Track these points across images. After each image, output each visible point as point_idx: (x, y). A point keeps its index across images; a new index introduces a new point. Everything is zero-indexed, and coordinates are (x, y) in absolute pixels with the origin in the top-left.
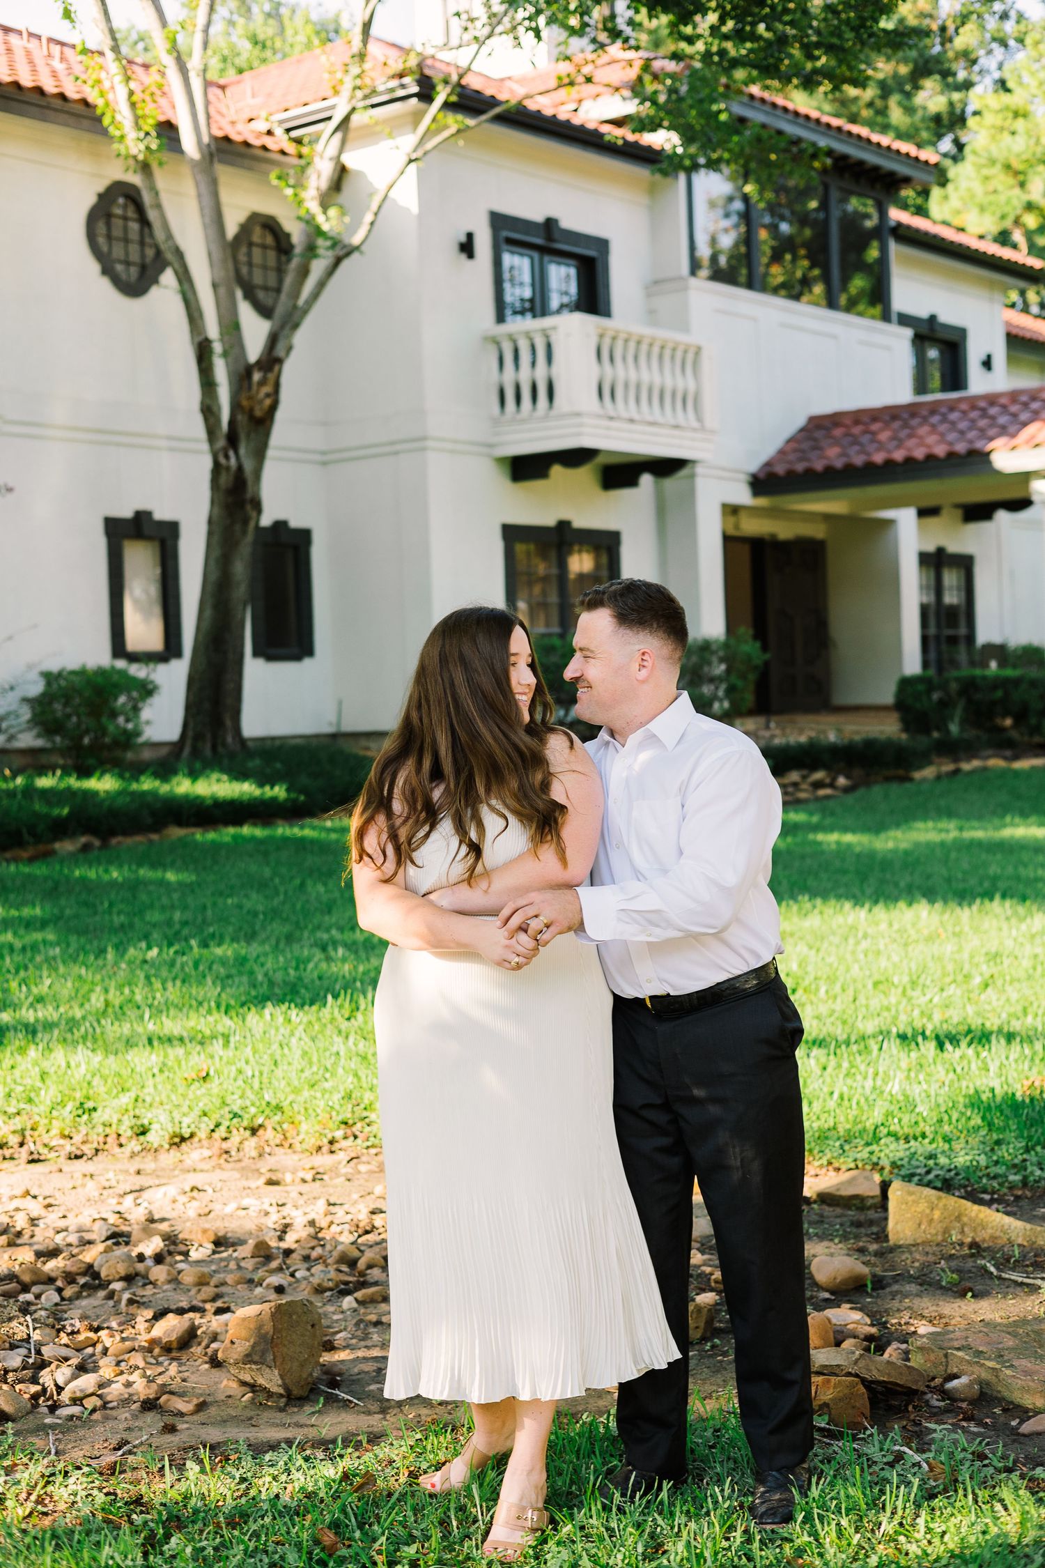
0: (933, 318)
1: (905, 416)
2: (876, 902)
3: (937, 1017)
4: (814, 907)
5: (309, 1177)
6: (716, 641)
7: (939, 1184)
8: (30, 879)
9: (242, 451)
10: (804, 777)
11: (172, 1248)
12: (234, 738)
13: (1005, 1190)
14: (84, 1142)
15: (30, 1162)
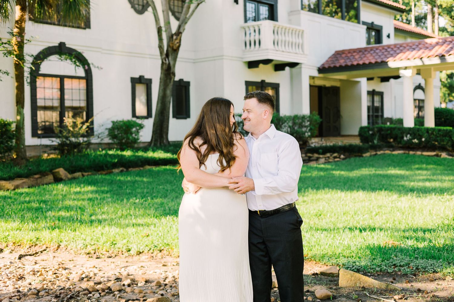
0: (373, 23)
1: (363, 51)
2: (348, 190)
3: (361, 223)
4: (329, 192)
5: (175, 264)
6: (306, 116)
7: (356, 270)
8: (105, 179)
9: (170, 59)
10: (331, 155)
11: (133, 283)
12: (166, 141)
13: (375, 272)
14: (112, 253)
15: (97, 258)
